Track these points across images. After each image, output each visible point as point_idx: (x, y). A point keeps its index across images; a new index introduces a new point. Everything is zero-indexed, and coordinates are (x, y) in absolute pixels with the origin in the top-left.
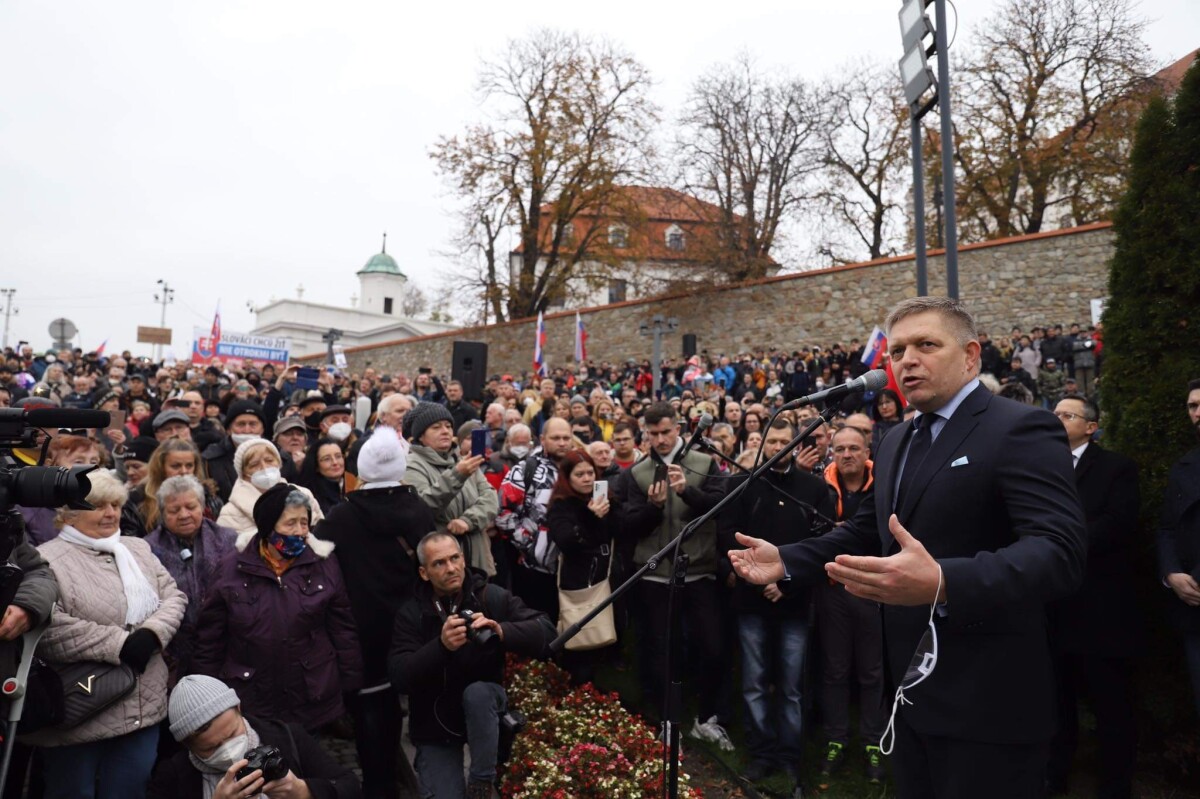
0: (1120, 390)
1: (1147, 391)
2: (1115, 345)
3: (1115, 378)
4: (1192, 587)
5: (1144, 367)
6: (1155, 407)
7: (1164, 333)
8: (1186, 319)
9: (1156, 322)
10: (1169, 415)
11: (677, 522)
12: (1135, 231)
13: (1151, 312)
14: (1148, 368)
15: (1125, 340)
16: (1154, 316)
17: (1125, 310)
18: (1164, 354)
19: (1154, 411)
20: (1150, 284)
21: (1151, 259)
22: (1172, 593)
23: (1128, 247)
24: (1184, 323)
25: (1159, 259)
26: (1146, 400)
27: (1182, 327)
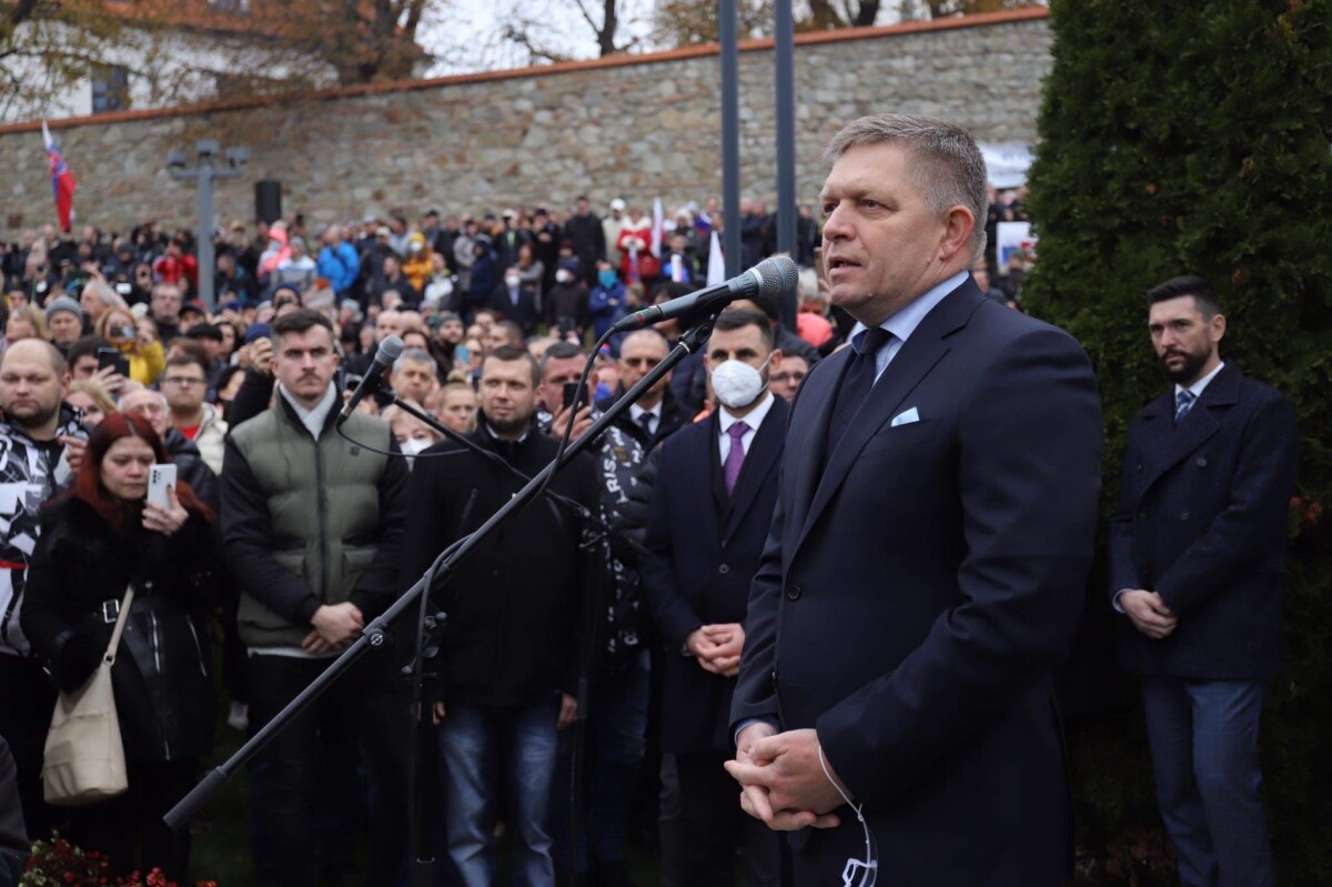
0: (1056, 295)
1: (1097, 299)
2: (1050, 221)
3: (1051, 275)
4: (1155, 611)
5: (1092, 258)
6: (1109, 325)
7: (1123, 204)
8: (1154, 182)
9: (1113, 185)
10: (1128, 337)
11: (336, 547)
12: (1088, 31)
13: (1106, 169)
14: (1099, 261)
15: (1066, 215)
16: (1111, 175)
17: (1066, 165)
18: (1121, 237)
19: (1107, 331)
20: (1106, 122)
21: (1109, 81)
22: (1126, 621)
23: (1075, 58)
24: (1151, 189)
25: (1121, 81)
26: (1096, 312)
27: (1149, 195)
